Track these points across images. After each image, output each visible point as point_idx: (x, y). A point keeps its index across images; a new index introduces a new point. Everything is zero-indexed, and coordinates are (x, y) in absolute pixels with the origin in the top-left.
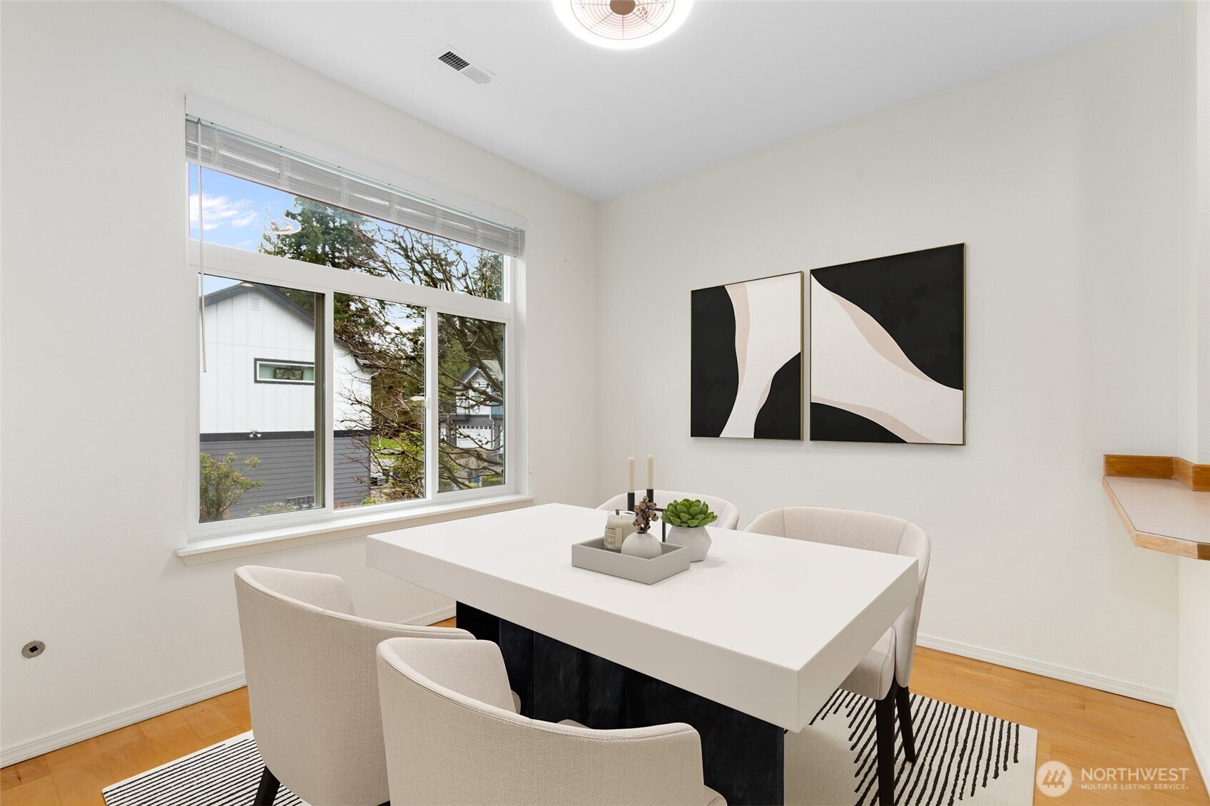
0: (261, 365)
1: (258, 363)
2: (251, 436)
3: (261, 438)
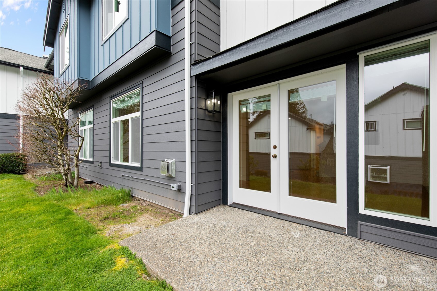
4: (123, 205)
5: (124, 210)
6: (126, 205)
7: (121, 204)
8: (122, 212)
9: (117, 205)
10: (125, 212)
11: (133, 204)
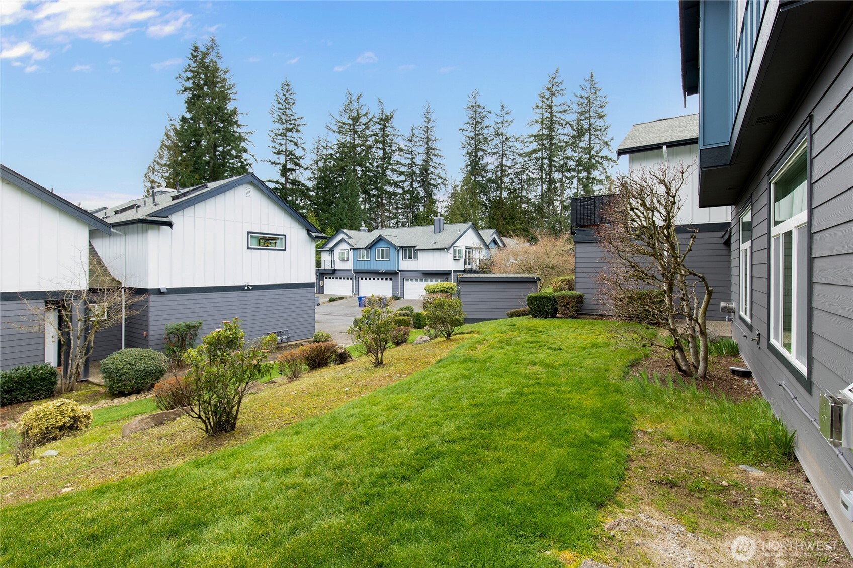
0: (251, 237)
1: (250, 234)
2: (246, 288)
3: (252, 289)
4: (749, 469)
5: (734, 486)
6: (757, 473)
7: (746, 463)
8: (724, 490)
9: (734, 462)
10: (734, 492)
11: (780, 480)
